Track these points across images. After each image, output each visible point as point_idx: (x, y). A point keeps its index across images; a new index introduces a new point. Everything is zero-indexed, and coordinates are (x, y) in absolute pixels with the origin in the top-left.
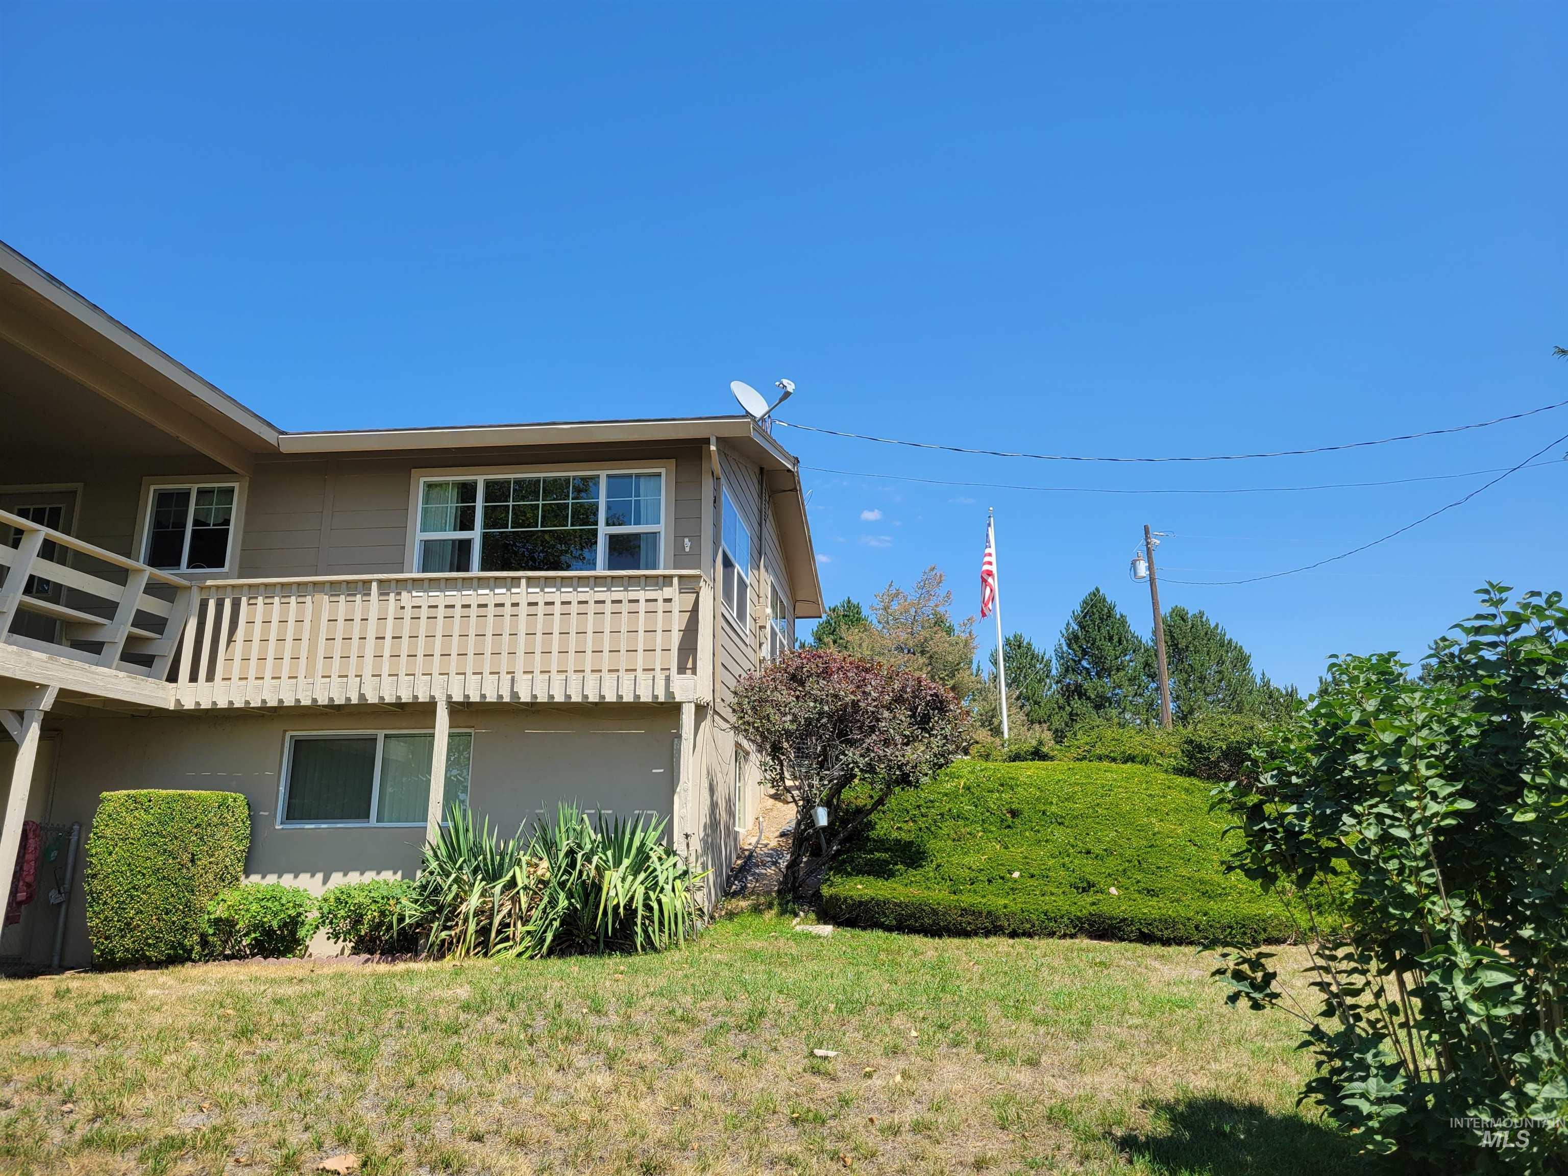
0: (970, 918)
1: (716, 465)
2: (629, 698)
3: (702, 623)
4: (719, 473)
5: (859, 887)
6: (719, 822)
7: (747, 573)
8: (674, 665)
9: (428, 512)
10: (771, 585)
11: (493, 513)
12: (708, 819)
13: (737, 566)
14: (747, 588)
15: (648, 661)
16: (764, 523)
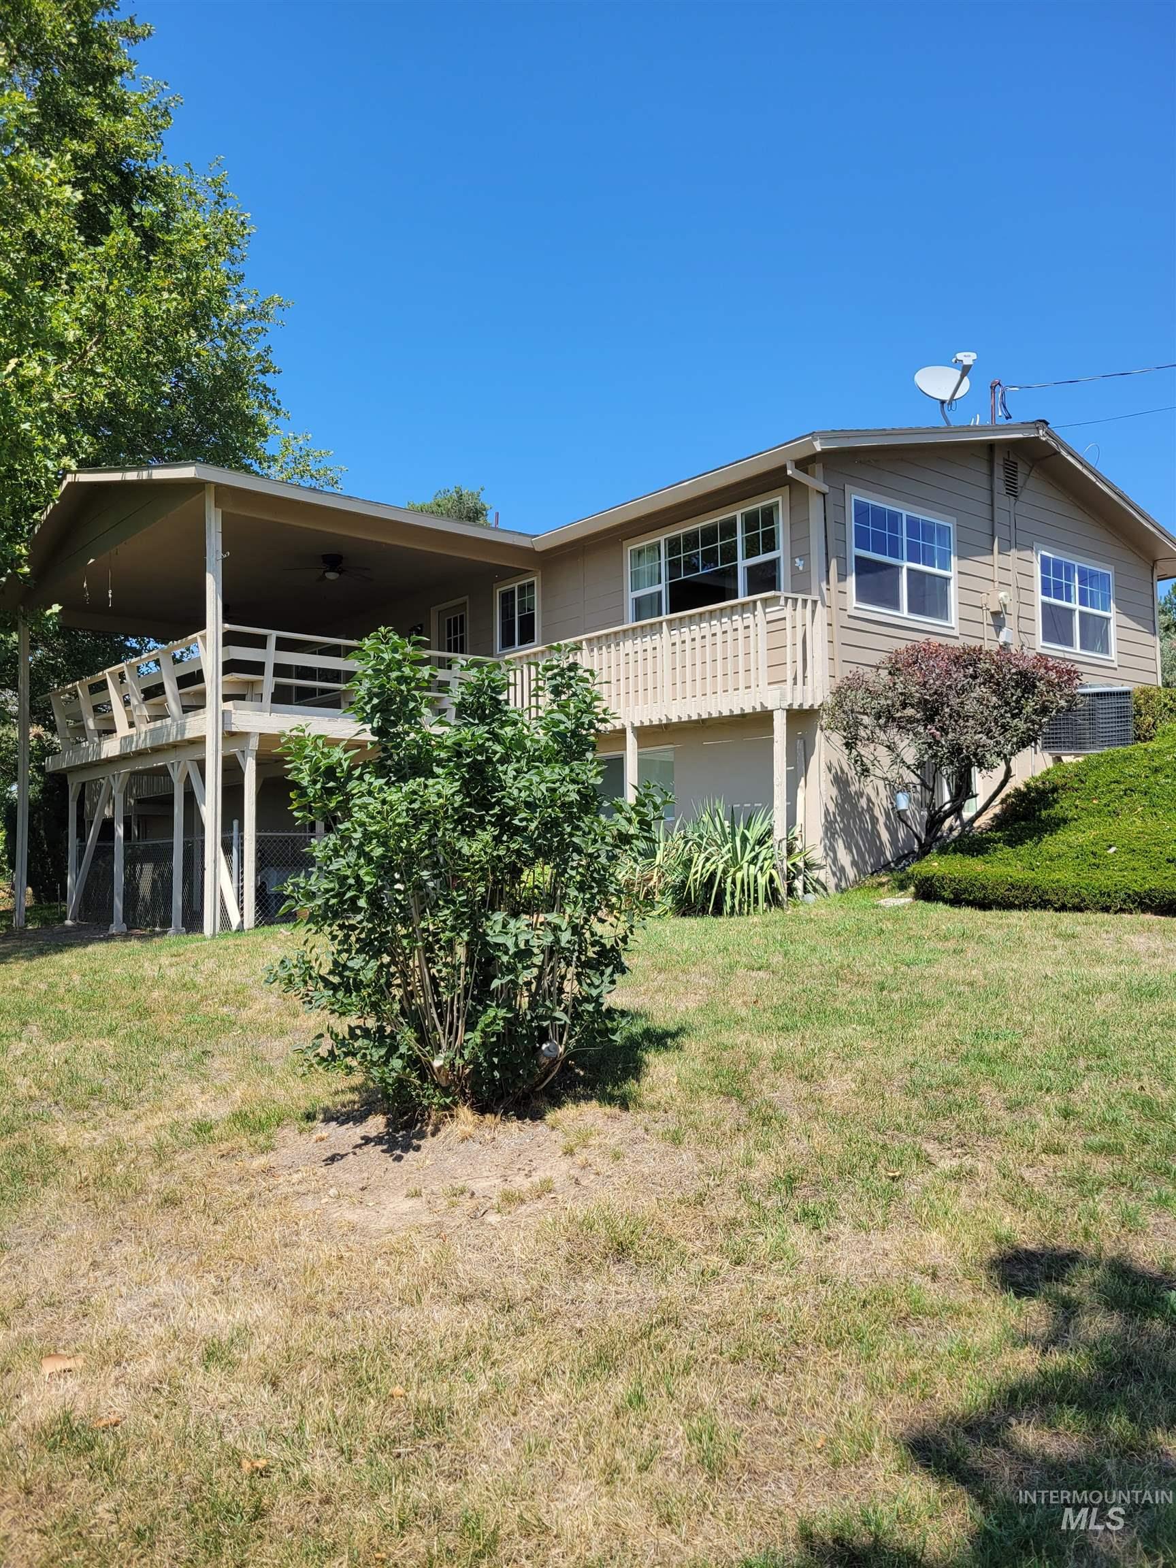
0: (1014, 892)
1: (815, 482)
2: (737, 712)
3: (791, 637)
4: (825, 489)
5: (935, 865)
6: (870, 810)
7: (945, 565)
8: (763, 682)
9: (636, 575)
10: (1045, 561)
11: (673, 566)
12: (832, 808)
13: (907, 564)
14: (947, 579)
15: (748, 679)
16: (1002, 500)
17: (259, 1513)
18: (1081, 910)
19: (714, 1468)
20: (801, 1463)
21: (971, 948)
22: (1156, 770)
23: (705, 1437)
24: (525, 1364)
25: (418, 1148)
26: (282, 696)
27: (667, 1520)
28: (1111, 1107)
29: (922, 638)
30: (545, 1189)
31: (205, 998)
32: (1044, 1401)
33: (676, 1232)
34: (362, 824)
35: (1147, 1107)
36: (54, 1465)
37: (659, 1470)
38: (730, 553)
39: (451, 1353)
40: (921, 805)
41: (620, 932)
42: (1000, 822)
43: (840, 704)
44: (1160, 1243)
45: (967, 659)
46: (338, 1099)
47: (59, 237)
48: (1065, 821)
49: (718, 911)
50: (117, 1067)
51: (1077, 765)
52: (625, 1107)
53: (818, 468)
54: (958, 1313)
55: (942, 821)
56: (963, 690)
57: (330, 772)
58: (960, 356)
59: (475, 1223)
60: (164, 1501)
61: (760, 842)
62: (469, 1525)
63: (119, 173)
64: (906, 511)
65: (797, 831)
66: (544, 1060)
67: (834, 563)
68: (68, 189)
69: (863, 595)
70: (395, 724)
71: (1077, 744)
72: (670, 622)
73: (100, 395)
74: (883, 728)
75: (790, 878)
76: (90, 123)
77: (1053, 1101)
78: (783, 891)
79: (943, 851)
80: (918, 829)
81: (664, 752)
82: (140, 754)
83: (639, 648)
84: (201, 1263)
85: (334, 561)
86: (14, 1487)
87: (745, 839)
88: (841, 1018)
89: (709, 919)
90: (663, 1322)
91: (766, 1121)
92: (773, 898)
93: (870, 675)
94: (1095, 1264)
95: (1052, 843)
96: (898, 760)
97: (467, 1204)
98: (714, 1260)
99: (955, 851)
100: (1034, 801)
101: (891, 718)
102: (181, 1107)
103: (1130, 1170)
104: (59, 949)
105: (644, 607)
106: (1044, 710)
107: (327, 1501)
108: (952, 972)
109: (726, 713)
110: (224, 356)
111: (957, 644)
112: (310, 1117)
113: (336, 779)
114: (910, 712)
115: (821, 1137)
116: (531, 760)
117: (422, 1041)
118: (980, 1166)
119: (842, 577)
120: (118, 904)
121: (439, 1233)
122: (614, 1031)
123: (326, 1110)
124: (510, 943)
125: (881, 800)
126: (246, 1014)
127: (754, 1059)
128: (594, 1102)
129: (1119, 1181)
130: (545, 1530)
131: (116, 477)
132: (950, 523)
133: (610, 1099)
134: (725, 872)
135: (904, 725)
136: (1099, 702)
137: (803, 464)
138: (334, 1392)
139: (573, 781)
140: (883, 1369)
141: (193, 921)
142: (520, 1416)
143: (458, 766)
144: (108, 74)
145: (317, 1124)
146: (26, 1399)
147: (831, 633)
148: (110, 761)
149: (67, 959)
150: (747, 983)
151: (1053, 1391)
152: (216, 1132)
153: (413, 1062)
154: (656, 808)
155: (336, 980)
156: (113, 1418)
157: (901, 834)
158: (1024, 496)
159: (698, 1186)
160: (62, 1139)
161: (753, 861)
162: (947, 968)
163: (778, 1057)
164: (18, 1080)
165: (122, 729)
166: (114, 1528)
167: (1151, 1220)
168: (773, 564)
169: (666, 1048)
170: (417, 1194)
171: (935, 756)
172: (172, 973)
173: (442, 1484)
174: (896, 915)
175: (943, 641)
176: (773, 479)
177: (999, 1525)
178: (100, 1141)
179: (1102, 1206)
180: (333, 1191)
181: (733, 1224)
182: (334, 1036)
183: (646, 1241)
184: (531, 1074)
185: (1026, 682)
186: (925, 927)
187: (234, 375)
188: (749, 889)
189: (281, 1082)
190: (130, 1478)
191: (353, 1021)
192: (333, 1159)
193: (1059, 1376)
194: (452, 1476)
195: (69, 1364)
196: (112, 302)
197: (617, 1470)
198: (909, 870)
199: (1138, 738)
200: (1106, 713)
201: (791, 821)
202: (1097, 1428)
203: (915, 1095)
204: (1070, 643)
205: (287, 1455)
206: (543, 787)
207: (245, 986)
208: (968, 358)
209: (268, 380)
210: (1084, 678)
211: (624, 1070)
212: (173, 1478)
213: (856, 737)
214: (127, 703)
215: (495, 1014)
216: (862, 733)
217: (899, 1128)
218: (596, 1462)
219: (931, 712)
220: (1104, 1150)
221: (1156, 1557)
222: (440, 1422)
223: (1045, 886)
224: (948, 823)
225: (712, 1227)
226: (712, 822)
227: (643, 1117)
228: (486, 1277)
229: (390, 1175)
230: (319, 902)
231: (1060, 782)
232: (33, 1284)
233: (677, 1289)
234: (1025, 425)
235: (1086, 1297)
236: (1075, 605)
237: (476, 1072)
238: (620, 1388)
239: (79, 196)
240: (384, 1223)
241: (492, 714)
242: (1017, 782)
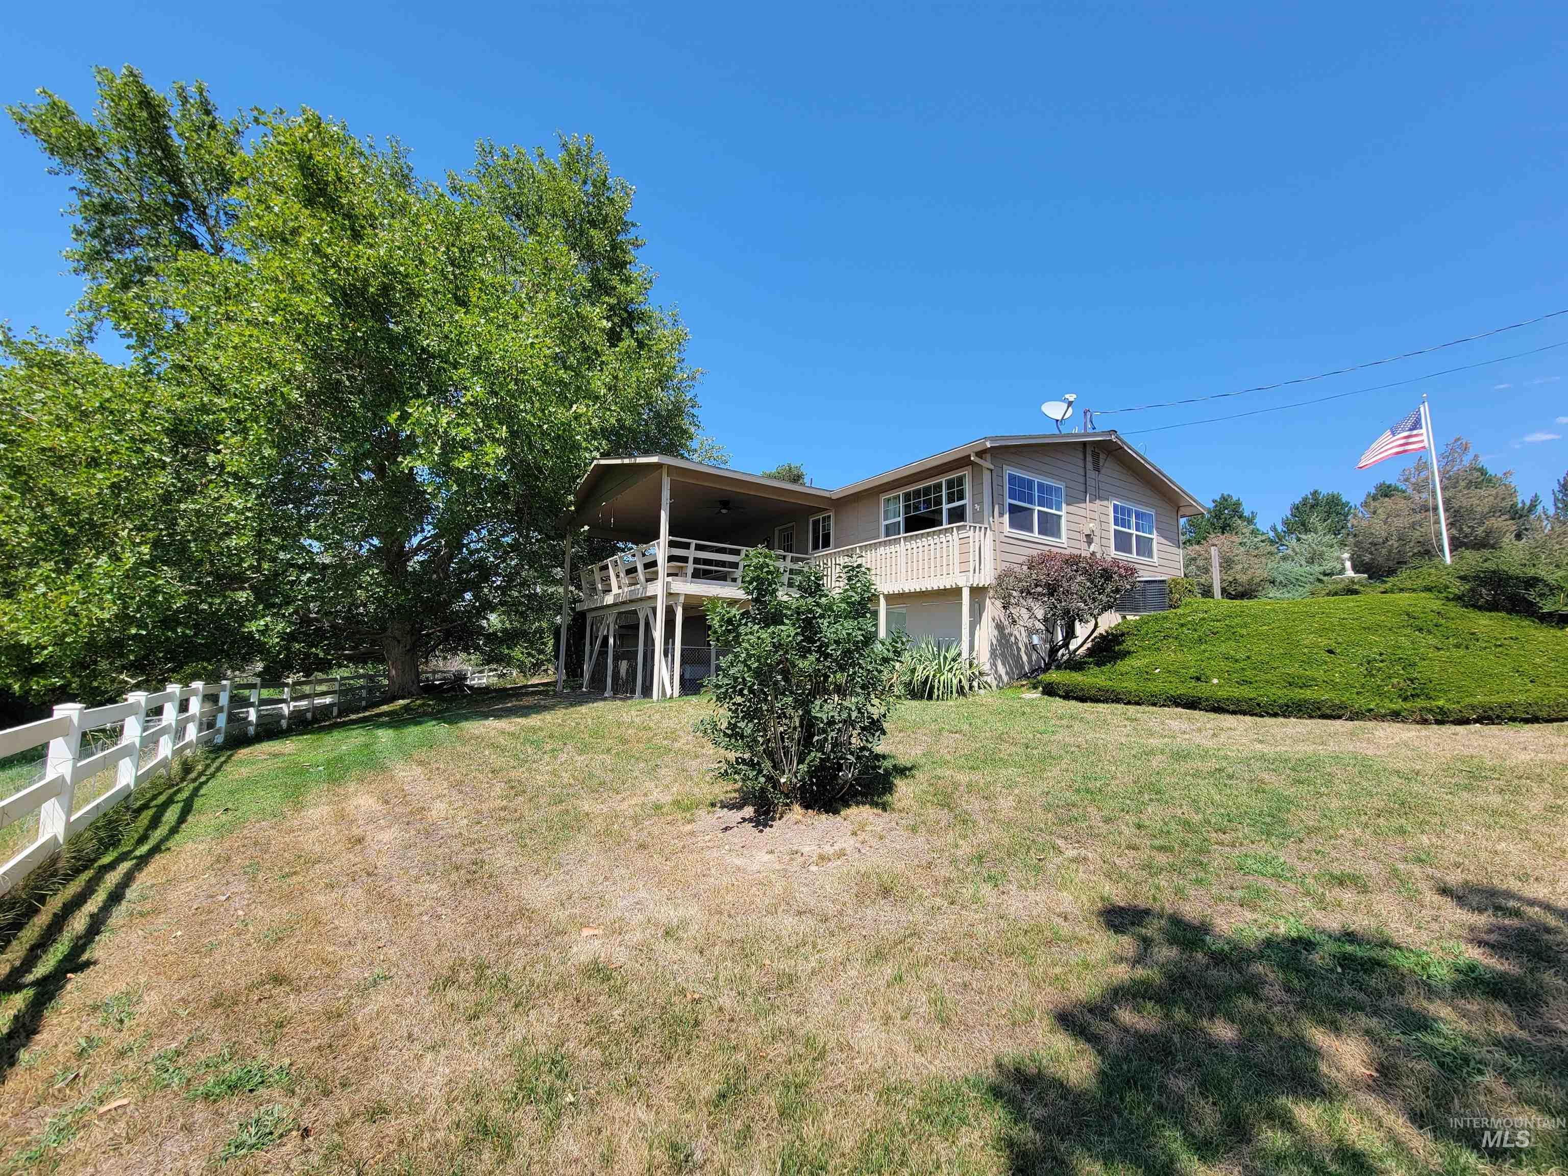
0: (1100, 693)
1: (987, 464)
2: (942, 587)
3: (972, 547)
4: (992, 467)
5: (1054, 676)
6: (1016, 643)
7: (1059, 508)
8: (957, 571)
9: (886, 512)
10: (1115, 506)
11: (907, 507)
12: (995, 642)
13: (1037, 508)
14: (1060, 517)
15: (948, 569)
16: (1091, 474)
17: (697, 1023)
18: (1139, 704)
19: (945, 1022)
20: (993, 1023)
21: (1077, 726)
22: (1182, 625)
23: (939, 1003)
24: (834, 953)
25: (771, 826)
26: (697, 575)
27: (919, 1049)
28: (1166, 824)
29: (1047, 548)
30: (842, 854)
31: (656, 735)
32: (1134, 997)
33: (916, 884)
34: (746, 649)
35: (1187, 825)
36: (591, 986)
37: (914, 1020)
38: (938, 502)
39: (794, 943)
40: (1045, 641)
41: (882, 711)
42: (1091, 652)
43: (999, 585)
44: (1199, 907)
45: (1072, 561)
46: (728, 795)
47: (596, 344)
48: (1129, 653)
49: (930, 697)
50: (612, 771)
51: (1135, 621)
52: (885, 809)
53: (988, 456)
54: (1081, 941)
55: (1058, 651)
56: (1071, 578)
57: (730, 621)
58: (1067, 396)
59: (804, 871)
60: (647, 1011)
61: (954, 660)
62: (809, 1042)
63: (627, 311)
64: (1037, 479)
65: (974, 655)
66: (840, 781)
67: (996, 508)
68: (604, 322)
69: (1013, 524)
70: (764, 596)
71: (1135, 609)
72: (905, 538)
73: (613, 421)
74: (1024, 598)
75: (971, 680)
76: (615, 288)
77: (1131, 819)
78: (967, 688)
79: (1058, 668)
80: (1043, 655)
81: (900, 609)
82: (623, 603)
83: (888, 551)
84: (660, 882)
85: (725, 504)
86: (570, 997)
87: (945, 658)
88: (1005, 763)
89: (925, 702)
90: (911, 935)
91: (965, 822)
92: (961, 691)
93: (1017, 569)
94: (1161, 916)
95: (1123, 666)
96: (1033, 616)
97: (800, 860)
98: (938, 901)
99: (1066, 668)
100: (1110, 641)
101: (1029, 593)
102: (645, 795)
103: (1178, 863)
104: (581, 703)
105: (890, 530)
106: (1117, 591)
107: (732, 1020)
108: (1067, 739)
109: (936, 588)
110: (672, 399)
111: (1067, 552)
112: (713, 805)
113: (733, 625)
114: (1039, 589)
115: (996, 833)
116: (836, 616)
117: (774, 767)
118: (1090, 855)
119: (1001, 515)
120: (609, 680)
121: (784, 874)
122: (880, 767)
123: (722, 801)
124: (824, 717)
125: (1023, 638)
126: (677, 745)
127: (956, 785)
128: (867, 806)
129: (1172, 868)
130: (851, 1048)
131: (619, 461)
132: (1061, 486)
133: (875, 805)
134: (934, 676)
135: (1036, 597)
136: (1148, 586)
137: (981, 454)
138: (734, 960)
139: (859, 629)
140: (1039, 973)
141: (647, 691)
142: (835, 981)
143: (798, 620)
144: (623, 265)
145: (717, 809)
146: (575, 949)
147: (995, 545)
148: (608, 606)
149: (584, 709)
150: (948, 740)
151: (1139, 991)
152: (664, 810)
153: (769, 779)
154: (903, 643)
155: (729, 732)
156: (619, 964)
157: (1034, 657)
158: (1103, 471)
159: (928, 857)
160: (586, 808)
161: (950, 670)
162: (1062, 736)
163: (969, 785)
164: (564, 774)
165: (615, 590)
166: (622, 1025)
167: (1192, 892)
168: (963, 507)
169: (907, 777)
170: (772, 852)
171: (1054, 615)
172: (637, 720)
173: (793, 1017)
174: (1030, 703)
175: (1059, 550)
176: (963, 462)
177: (1111, 1069)
178: (605, 810)
179: (1163, 883)
180: (727, 847)
181: (948, 881)
182: (727, 762)
183: (899, 888)
184: (833, 789)
185: (1107, 575)
186: (1049, 711)
187: (677, 410)
188: (947, 686)
189: (697, 784)
190: (630, 998)
191: (739, 755)
192: (726, 829)
193: (1143, 982)
194: (799, 1013)
195: (596, 932)
196: (621, 375)
197: (890, 1017)
198: (1039, 678)
199: (1171, 606)
200: (1152, 590)
201: (972, 648)
202: (1166, 1015)
203: (1049, 811)
204: (1130, 552)
205: (710, 993)
206: (844, 632)
207: (676, 730)
208: (1071, 397)
209: (694, 411)
210: (1141, 573)
211: (884, 788)
212: (651, 1000)
213: (1009, 603)
214: (618, 576)
215: (815, 756)
216: (1013, 601)
217: (1041, 830)
218: (878, 1014)
219: (1052, 590)
220: (1161, 849)
221: (1207, 1097)
222: (791, 982)
223: (1118, 690)
224: (1060, 653)
225: (937, 882)
226: (927, 648)
227: (895, 815)
228: (812, 902)
229: (756, 840)
230: (723, 690)
231: (1125, 630)
232: (575, 887)
233: (919, 917)
234: (1103, 433)
235: (1155, 936)
236: (1133, 531)
237: (803, 786)
238: (889, 970)
239: (610, 324)
240: (755, 867)
241: (815, 592)
242: (1101, 630)
